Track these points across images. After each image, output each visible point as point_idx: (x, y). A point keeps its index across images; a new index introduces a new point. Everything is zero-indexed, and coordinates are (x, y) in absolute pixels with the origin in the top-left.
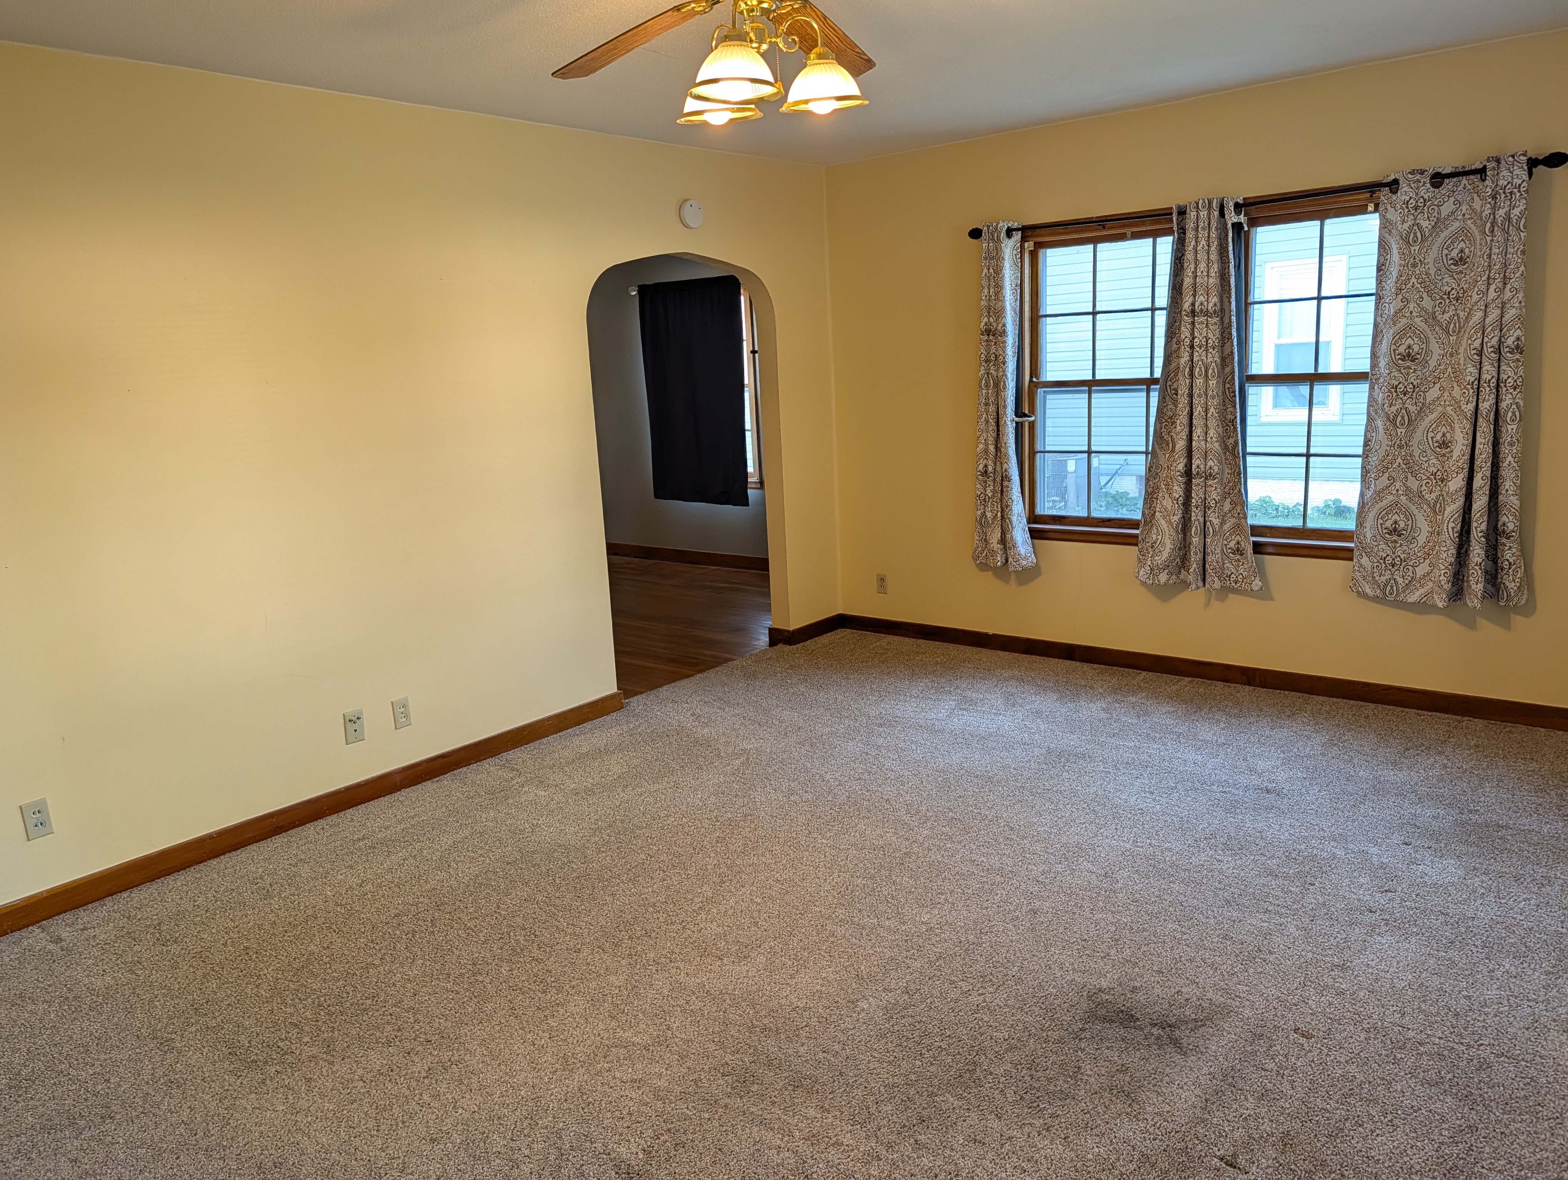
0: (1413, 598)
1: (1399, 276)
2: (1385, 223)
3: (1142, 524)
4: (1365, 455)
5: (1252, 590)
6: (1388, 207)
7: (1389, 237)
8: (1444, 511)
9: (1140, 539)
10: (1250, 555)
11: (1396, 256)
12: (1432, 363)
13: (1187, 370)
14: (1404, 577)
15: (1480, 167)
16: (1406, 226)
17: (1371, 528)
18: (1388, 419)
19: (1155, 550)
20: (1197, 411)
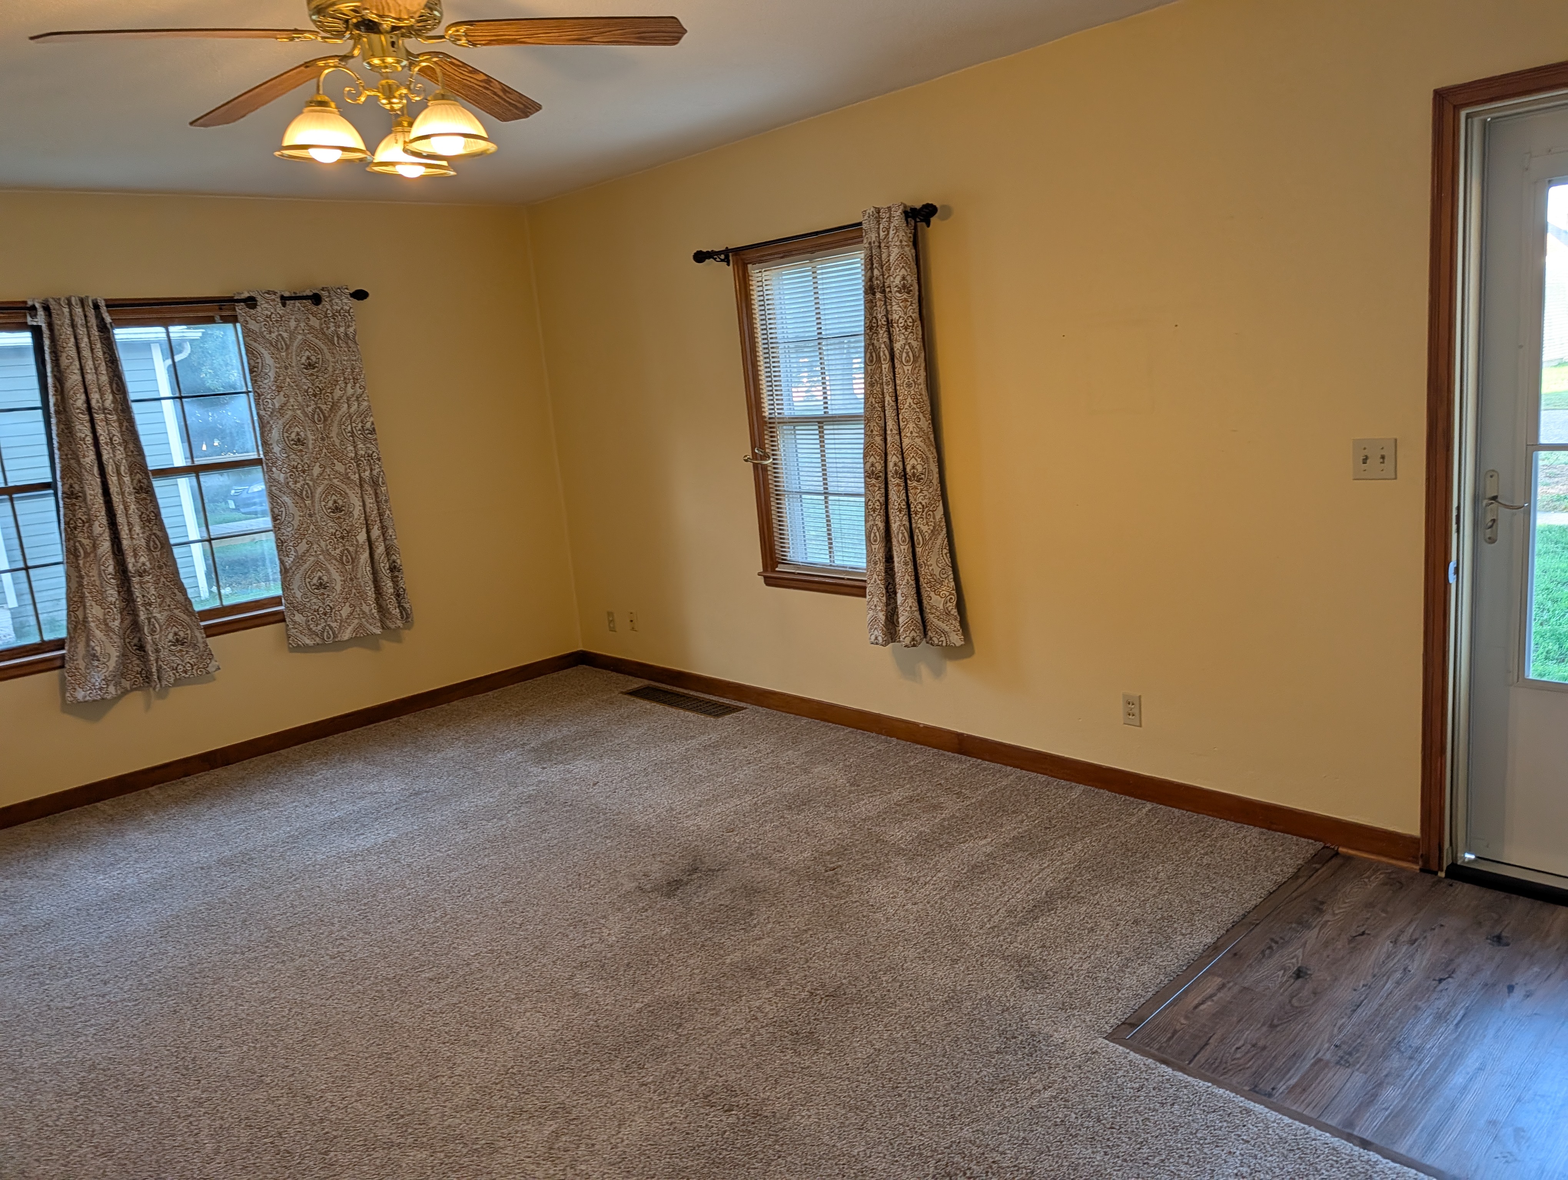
0: (347, 635)
1: (278, 375)
2: (247, 333)
3: (67, 641)
4: (277, 528)
5: (208, 673)
6: (248, 319)
7: (256, 345)
8: (354, 560)
9: (67, 658)
10: (200, 640)
11: (269, 360)
12: (311, 446)
13: (96, 470)
14: (336, 621)
15: (311, 294)
16: (274, 335)
17: (299, 588)
18: (296, 494)
19: (96, 663)
20: (119, 509)
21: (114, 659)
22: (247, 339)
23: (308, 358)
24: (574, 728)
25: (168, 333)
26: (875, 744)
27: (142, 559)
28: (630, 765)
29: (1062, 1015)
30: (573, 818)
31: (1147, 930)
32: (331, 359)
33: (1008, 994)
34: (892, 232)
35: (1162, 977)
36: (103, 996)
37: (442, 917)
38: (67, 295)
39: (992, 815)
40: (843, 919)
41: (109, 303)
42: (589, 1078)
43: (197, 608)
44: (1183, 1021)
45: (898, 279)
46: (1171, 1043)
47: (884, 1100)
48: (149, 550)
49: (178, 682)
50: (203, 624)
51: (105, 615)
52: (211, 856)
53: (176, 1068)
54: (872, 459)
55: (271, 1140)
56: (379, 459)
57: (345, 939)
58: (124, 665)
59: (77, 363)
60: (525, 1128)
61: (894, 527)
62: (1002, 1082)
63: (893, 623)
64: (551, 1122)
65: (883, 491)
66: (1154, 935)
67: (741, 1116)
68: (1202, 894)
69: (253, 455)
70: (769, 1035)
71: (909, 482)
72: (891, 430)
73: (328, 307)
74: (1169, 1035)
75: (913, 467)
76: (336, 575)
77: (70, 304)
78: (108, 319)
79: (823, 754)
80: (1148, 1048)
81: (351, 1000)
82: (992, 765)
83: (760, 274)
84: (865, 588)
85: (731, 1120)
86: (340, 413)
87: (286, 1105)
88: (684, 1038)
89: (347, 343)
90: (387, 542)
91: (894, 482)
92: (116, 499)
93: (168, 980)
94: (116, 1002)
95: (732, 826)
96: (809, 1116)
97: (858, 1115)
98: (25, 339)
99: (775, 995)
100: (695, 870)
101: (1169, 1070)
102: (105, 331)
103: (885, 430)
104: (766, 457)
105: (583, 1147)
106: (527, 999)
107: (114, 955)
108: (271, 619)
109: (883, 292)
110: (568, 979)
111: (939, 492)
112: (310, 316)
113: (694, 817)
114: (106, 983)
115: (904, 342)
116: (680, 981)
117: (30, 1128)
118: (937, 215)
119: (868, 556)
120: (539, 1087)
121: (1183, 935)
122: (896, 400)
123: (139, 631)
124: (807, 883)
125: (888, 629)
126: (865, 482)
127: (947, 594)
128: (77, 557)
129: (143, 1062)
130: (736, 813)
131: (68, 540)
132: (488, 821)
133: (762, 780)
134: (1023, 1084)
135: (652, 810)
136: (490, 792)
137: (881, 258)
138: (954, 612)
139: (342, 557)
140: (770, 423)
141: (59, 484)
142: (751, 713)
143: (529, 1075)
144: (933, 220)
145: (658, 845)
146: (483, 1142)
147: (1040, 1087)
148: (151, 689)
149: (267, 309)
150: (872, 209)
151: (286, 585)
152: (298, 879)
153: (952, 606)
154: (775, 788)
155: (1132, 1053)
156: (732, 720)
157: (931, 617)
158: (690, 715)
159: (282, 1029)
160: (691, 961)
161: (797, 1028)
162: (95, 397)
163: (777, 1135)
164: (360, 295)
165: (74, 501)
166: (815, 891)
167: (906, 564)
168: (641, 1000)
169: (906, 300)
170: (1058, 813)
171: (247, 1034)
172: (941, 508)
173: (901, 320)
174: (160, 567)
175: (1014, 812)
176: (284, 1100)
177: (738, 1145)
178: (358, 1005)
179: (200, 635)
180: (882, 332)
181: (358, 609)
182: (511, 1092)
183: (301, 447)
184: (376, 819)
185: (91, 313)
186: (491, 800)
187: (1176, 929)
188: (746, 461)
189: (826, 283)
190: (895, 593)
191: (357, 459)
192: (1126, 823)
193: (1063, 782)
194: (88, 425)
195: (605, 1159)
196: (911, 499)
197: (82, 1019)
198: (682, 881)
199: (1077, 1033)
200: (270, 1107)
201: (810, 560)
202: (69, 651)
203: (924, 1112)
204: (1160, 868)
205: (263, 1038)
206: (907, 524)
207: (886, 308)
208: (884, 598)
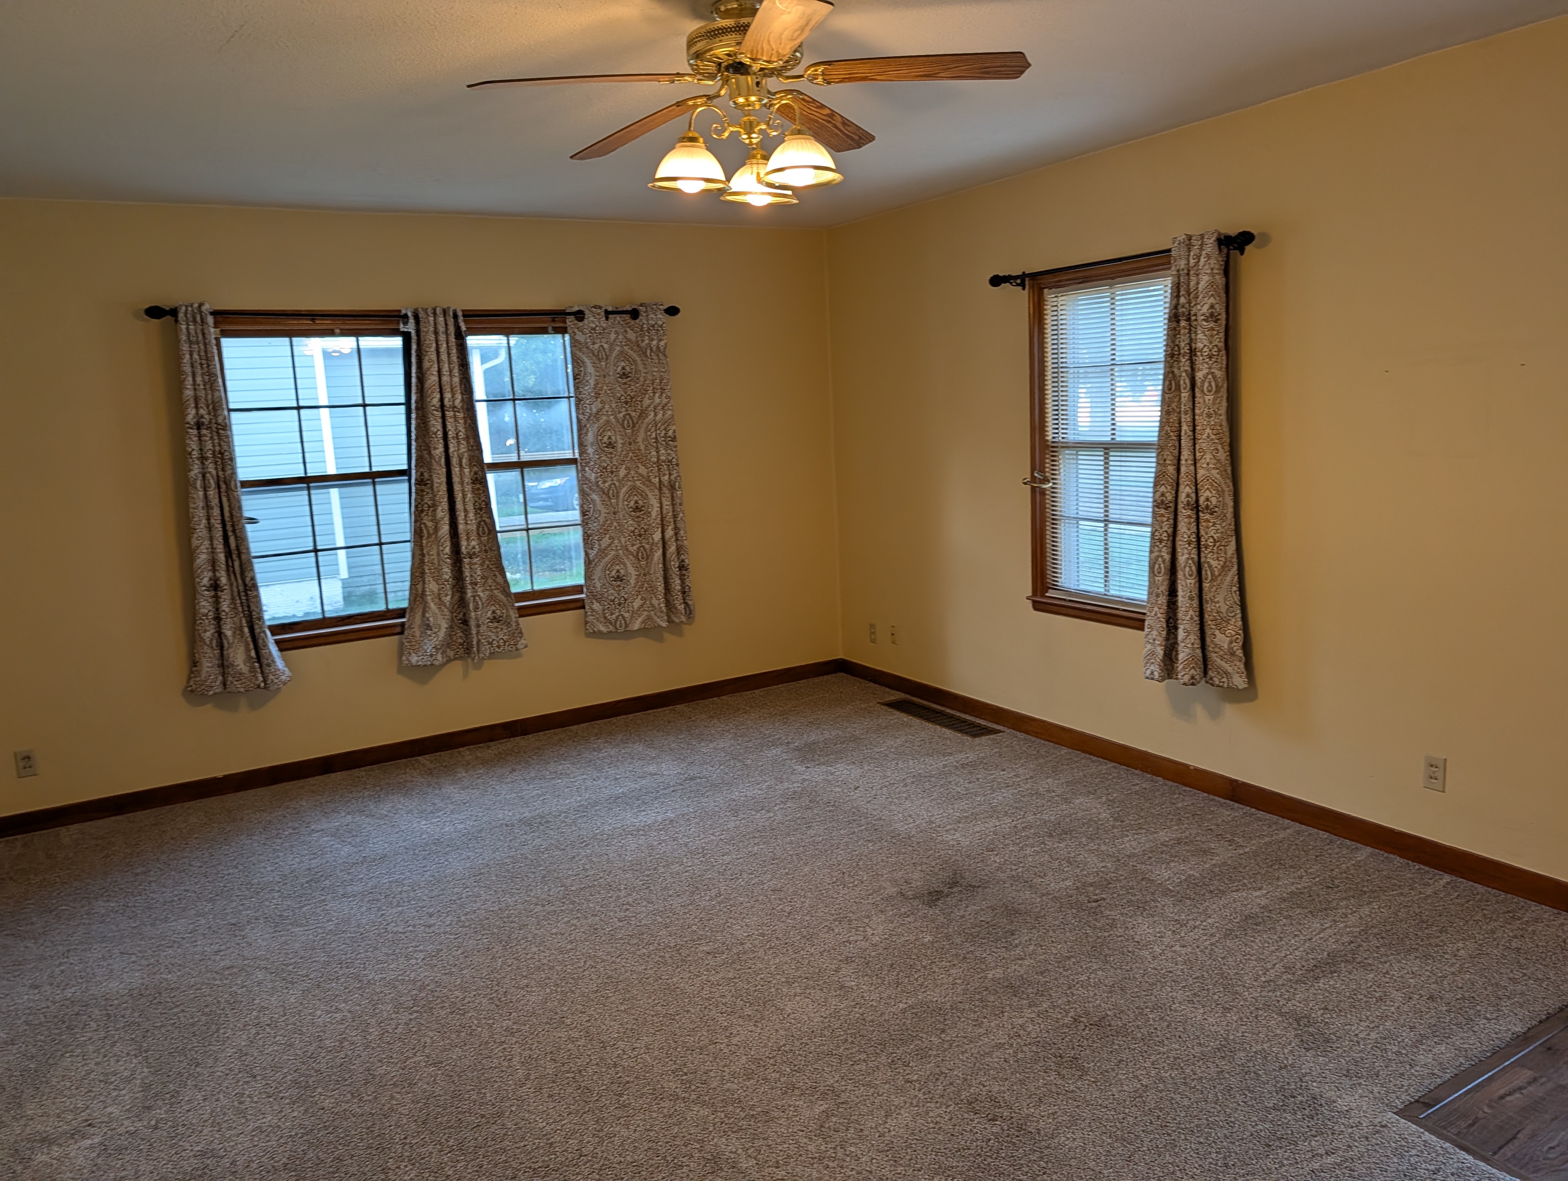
0: (636, 625)
1: (596, 384)
2: (574, 343)
3: (408, 611)
4: (584, 523)
5: (517, 650)
6: (576, 330)
7: (581, 354)
8: (648, 557)
9: (406, 626)
10: (514, 619)
11: (590, 369)
12: (620, 450)
13: (443, 460)
14: (628, 611)
15: (630, 309)
16: (596, 346)
17: (599, 579)
18: (604, 493)
19: (429, 632)
20: (459, 497)
21: (443, 630)
22: (574, 349)
23: (623, 368)
24: (834, 733)
25: (508, 340)
26: (1140, 782)
27: (473, 543)
28: (889, 774)
29: (1347, 1082)
30: (836, 818)
31: (1445, 1008)
32: (644, 371)
33: (1286, 1051)
34: (1203, 260)
35: (1462, 1060)
36: (430, 926)
37: (717, 896)
38: (433, 306)
39: (1268, 867)
40: (1107, 951)
41: (466, 313)
42: (857, 1067)
43: (514, 589)
44: (1486, 1110)
45: (1206, 307)
46: (1471, 1130)
47: (1152, 1136)
48: (478, 534)
49: (492, 656)
50: (517, 605)
51: (439, 590)
52: (514, 815)
53: (491, 999)
54: (1163, 489)
55: (572, 1075)
56: (677, 465)
57: (630, 905)
58: (450, 636)
59: (436, 366)
60: (797, 1103)
61: (1182, 559)
62: (1279, 1139)
63: (1171, 659)
64: (822, 1102)
65: (1172, 521)
66: (1453, 1015)
67: (1006, 1128)
68: (1510, 979)
69: (568, 455)
70: (1032, 1054)
71: (1201, 514)
72: (1186, 460)
73: (645, 321)
74: (1470, 1122)
75: (1207, 499)
76: (631, 570)
77: (435, 313)
78: (463, 328)
79: (1085, 786)
80: (1445, 1132)
81: (638, 961)
82: (1268, 816)
83: (1055, 299)
84: (1143, 621)
85: (995, 1129)
86: (647, 420)
87: (584, 1046)
88: (948, 1044)
89: (658, 355)
90: (679, 542)
91: (1185, 513)
92: (457, 487)
93: (481, 920)
94: (440, 934)
95: (992, 846)
96: (1074, 1139)
97: (1125, 1146)
98: (397, 342)
99: (1038, 1016)
100: (954, 884)
101: (1470, 1158)
102: (460, 338)
103: (1179, 460)
104: (1046, 480)
105: (852, 1130)
106: (796, 984)
107: (436, 893)
108: (572, 605)
109: (1189, 320)
110: (835, 971)
111: (1233, 527)
112: (628, 330)
113: (952, 832)
114: (431, 916)
115: (1207, 371)
116: (942, 988)
117: (374, 1032)
118: (1254, 242)
119: (1150, 587)
120: (809, 1067)
121: (1487, 1019)
122: (1194, 430)
123: (464, 607)
124: (1069, 912)
125: (1165, 665)
126: (1154, 512)
127: (1234, 633)
128: (421, 537)
129: (464, 990)
130: (995, 833)
131: (416, 521)
132: (758, 811)
133: (1021, 804)
134: (1303, 1146)
135: (911, 821)
136: (758, 784)
137: (1188, 285)
138: (1240, 653)
139: (638, 553)
140: (1053, 447)
141: (413, 472)
142: (1008, 736)
143: (800, 1055)
144: (1249, 248)
145: (919, 855)
146: (759, 1109)
147: (1322, 1151)
148: (469, 660)
149: (593, 322)
150: (1184, 237)
151: (588, 576)
152: (588, 845)
153: (1237, 647)
154: (1035, 814)
155: (1426, 1133)
156: (990, 742)
157: (1213, 657)
158: (948, 732)
159: (579, 978)
160: (952, 971)
161: (1061, 1052)
162: (448, 396)
163: (1042, 1152)
164: (672, 311)
165: (423, 487)
166: (1077, 919)
167: (1191, 598)
168: (904, 1001)
169: (1212, 329)
170: (1341, 873)
171: (549, 979)
172: (1233, 543)
173: (1205, 349)
174: (486, 551)
175: (1291, 867)
176: (582, 1042)
177: (1003, 1155)
178: (644, 967)
179: (513, 614)
180: (1184, 361)
181: (648, 602)
182: (783, 1068)
183: (611, 450)
184: (656, 798)
185: (451, 321)
186: (759, 792)
187: (1479, 1011)
188: (1025, 483)
189: (1125, 309)
190: (1176, 628)
191: (658, 463)
192: (1421, 893)
193: (1348, 842)
194: (440, 420)
195: (873, 1145)
196: (1202, 532)
197: (414, 944)
198: (943, 892)
199: (1364, 1103)
200: (570, 1046)
201: (1082, 587)
202: (409, 620)
203: (1194, 1155)
204: (1461, 945)
205: (563, 984)
206: (1195, 557)
207: (1190, 336)
208: (1164, 633)
